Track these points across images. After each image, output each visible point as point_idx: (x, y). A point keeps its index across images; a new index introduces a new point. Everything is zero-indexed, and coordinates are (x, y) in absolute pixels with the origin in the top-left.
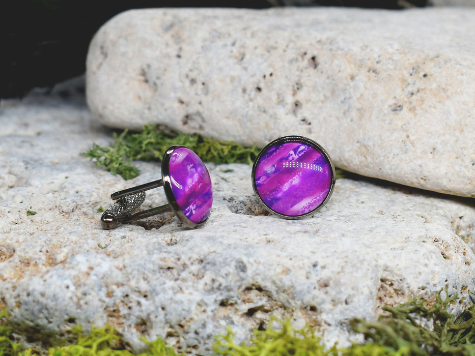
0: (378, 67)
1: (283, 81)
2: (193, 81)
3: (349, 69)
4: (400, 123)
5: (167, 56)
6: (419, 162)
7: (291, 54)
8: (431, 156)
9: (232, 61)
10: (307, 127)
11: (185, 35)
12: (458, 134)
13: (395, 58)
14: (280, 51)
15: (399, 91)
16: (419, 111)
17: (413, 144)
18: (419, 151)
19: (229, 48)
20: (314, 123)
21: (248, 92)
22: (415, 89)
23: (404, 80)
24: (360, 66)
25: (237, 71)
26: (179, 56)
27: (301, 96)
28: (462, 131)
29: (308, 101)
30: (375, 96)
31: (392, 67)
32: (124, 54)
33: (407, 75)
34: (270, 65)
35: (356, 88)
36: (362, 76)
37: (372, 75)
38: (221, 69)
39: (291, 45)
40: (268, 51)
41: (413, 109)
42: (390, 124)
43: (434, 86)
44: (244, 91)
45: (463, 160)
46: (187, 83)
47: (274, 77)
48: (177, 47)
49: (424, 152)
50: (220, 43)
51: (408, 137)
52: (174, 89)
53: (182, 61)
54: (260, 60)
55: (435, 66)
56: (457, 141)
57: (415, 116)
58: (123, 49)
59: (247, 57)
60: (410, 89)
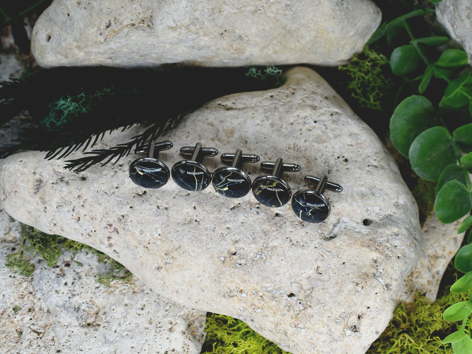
0: (149, 246)
1: (102, 236)
2: (55, 225)
3: (134, 243)
4: (161, 276)
5: (39, 210)
6: (170, 296)
7: (104, 224)
8: (176, 294)
9: (74, 221)
10: (117, 254)
11: (47, 199)
12: (189, 286)
13: (158, 243)
14: (98, 221)
15: (160, 261)
16: (170, 271)
17: (167, 287)
18: (170, 291)
19: (71, 213)
20: (120, 254)
21: (84, 235)
22: (168, 261)
23: (162, 257)
24: (140, 244)
25: (77, 226)
26: (45, 212)
27: (112, 241)
28: (191, 286)
29: (116, 244)
30: (148, 260)
31: (156, 249)
32: (16, 202)
33: (164, 255)
34: (94, 227)
35: (138, 253)
36: (141, 249)
37: (146, 250)
38: (68, 224)
39: (104, 218)
40: (92, 219)
41: (167, 270)
42: (156, 275)
43: (177, 263)
44: (82, 234)
45: (191, 301)
46: (52, 225)
47: (96, 233)
48: (43, 206)
49: (172, 292)
50: (66, 209)
51: (165, 283)
52: (46, 226)
53: (47, 214)
54: (88, 224)
55: (177, 254)
56: (189, 290)
57: (168, 273)
58: (14, 200)
59: (81, 220)
60: (165, 261)
